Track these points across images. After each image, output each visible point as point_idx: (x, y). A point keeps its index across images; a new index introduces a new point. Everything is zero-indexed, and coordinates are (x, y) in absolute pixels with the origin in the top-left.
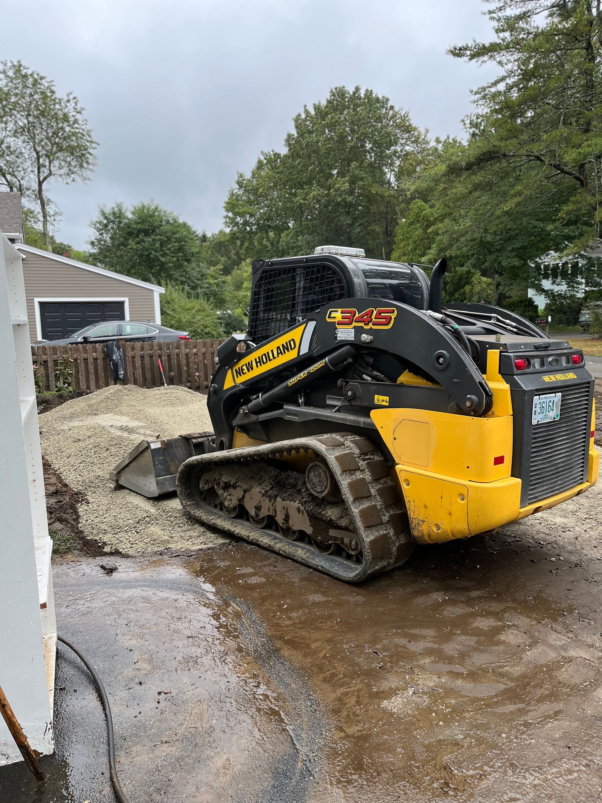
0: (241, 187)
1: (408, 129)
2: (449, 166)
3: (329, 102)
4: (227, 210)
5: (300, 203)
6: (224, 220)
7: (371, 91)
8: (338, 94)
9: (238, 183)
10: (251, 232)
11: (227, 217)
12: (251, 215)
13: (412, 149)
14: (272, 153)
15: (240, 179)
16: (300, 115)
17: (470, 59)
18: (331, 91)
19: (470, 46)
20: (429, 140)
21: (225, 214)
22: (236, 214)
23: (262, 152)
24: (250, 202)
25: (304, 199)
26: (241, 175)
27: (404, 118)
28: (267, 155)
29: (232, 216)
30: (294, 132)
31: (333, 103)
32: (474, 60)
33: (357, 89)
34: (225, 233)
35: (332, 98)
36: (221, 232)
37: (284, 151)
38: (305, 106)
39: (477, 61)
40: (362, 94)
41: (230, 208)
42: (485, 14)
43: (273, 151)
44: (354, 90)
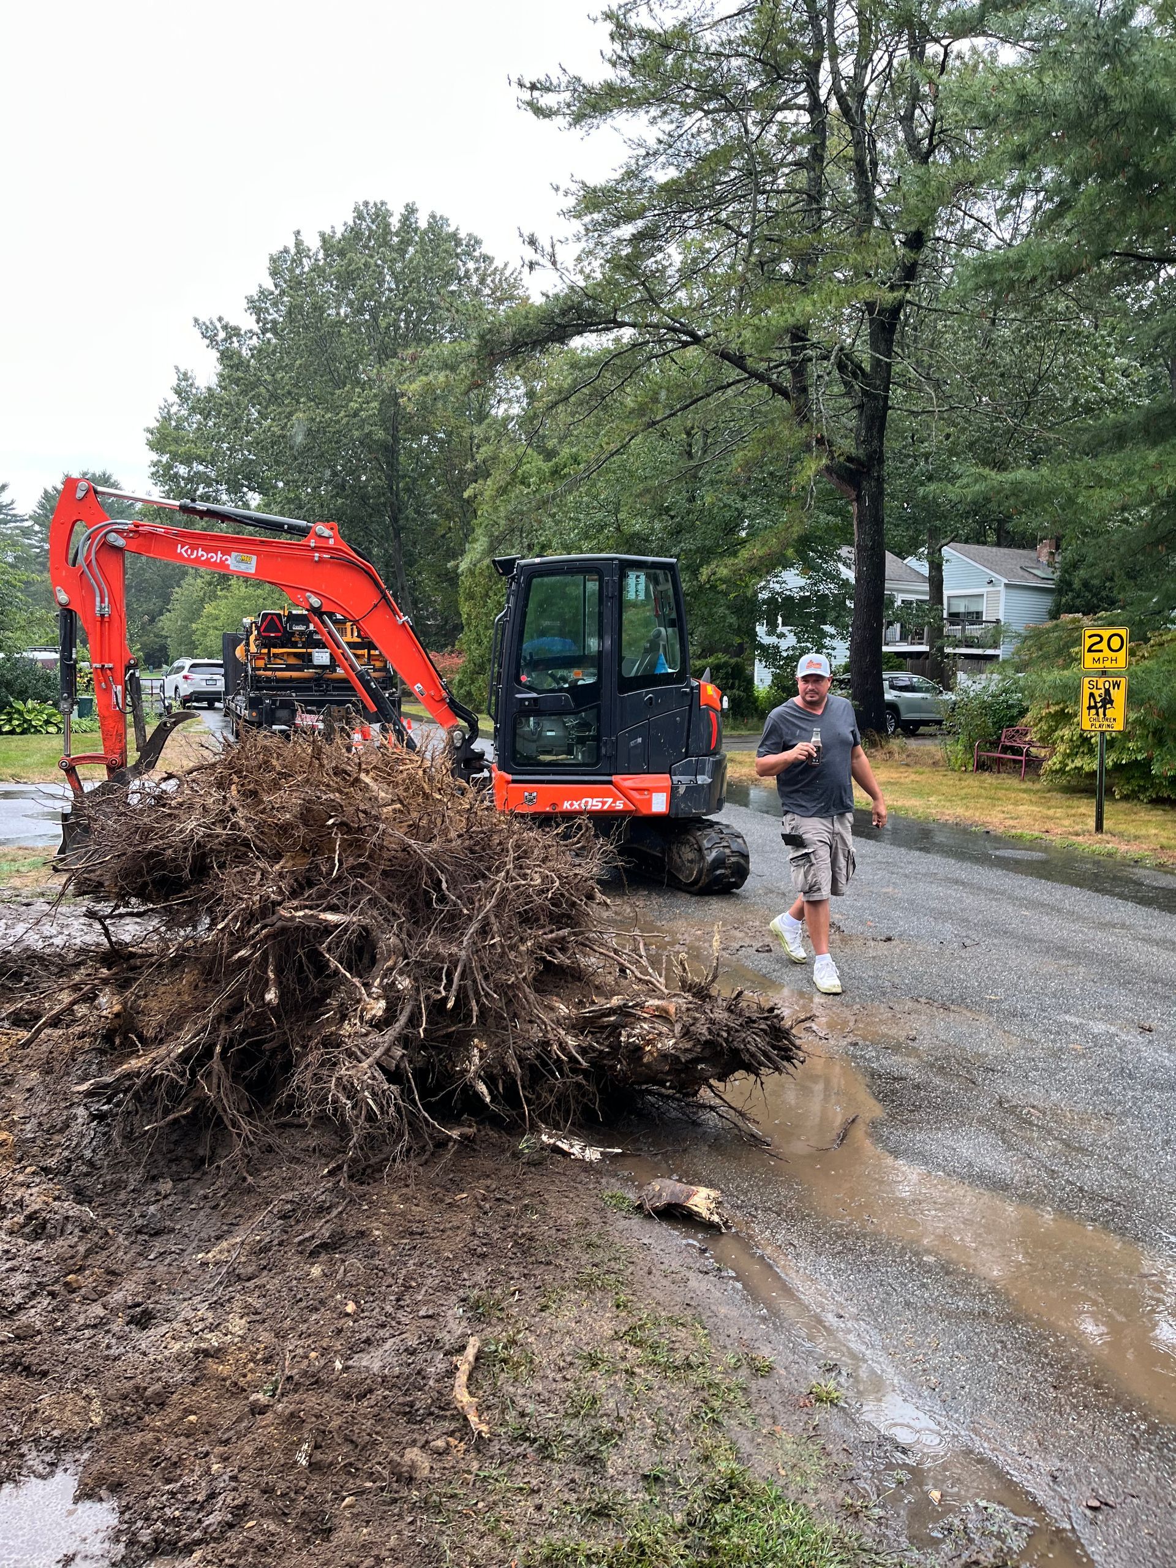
0: (184, 400)
3: (351, 229)
6: (153, 470)
8: (370, 216)
9: (178, 392)
11: (157, 463)
12: (206, 463)
15: (183, 383)
16: (285, 251)
18: (356, 209)
19: (555, 82)
21: (155, 456)
22: (173, 457)
26: (185, 374)
29: (164, 461)
31: (358, 233)
33: (411, 210)
35: (358, 221)
37: (244, 320)
38: (298, 233)
40: (423, 221)
41: (160, 442)
42: (595, 21)
43: (220, 319)
44: (403, 211)
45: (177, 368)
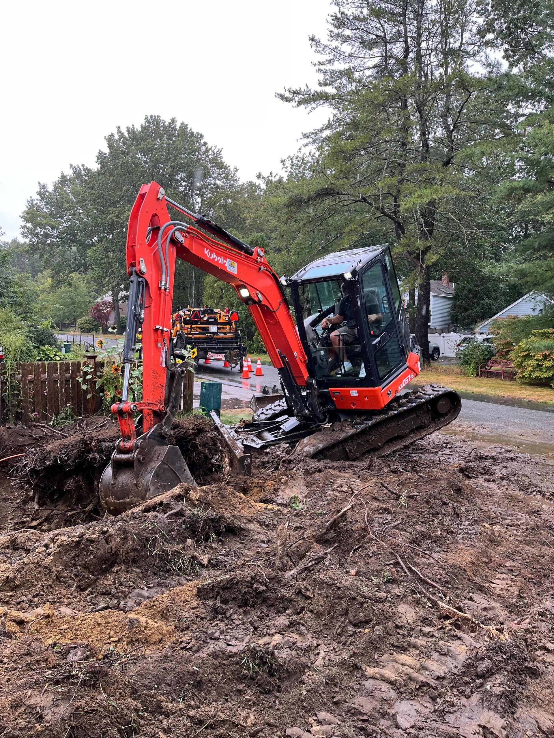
0: (43, 199)
1: (220, 165)
2: (291, 198)
3: (144, 128)
4: (26, 220)
5: (113, 221)
6: (22, 230)
7: (187, 125)
8: (153, 122)
9: (40, 194)
10: (52, 244)
11: (24, 227)
12: (53, 228)
13: (222, 184)
14: (82, 168)
15: (42, 190)
16: (112, 135)
17: (298, 105)
18: (146, 118)
19: (302, 90)
20: (237, 178)
21: (23, 224)
22: (36, 225)
23: (71, 165)
24: (52, 215)
25: (117, 217)
26: (43, 186)
27: (217, 156)
28: (76, 169)
29: (31, 226)
30: (106, 150)
31: (148, 130)
32: (302, 106)
33: (173, 121)
34: (19, 243)
35: (147, 125)
36: (14, 241)
37: (95, 167)
38: (118, 127)
39: (306, 108)
40: (178, 126)
41: (30, 218)
42: (315, 65)
43: (83, 165)
44: (170, 121)
45: (39, 183)
